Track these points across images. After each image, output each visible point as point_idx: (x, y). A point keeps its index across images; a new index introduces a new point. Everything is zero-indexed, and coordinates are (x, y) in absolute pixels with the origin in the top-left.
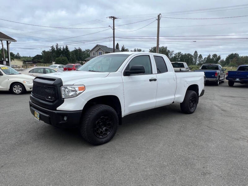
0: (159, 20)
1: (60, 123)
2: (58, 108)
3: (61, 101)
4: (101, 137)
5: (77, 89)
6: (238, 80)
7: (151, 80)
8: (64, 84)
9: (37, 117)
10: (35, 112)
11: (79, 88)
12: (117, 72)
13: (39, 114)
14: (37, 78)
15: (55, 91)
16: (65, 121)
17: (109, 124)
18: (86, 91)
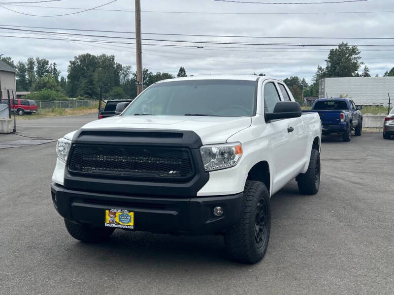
1: (208, 222)
2: (201, 193)
3: (205, 178)
4: (257, 245)
5: (234, 150)
7: (289, 131)
9: (118, 221)
10: (107, 212)
11: (236, 147)
12: (257, 115)
13: (132, 214)
14: (84, 133)
15: (189, 158)
16: (218, 217)
17: (262, 219)
18: (244, 155)
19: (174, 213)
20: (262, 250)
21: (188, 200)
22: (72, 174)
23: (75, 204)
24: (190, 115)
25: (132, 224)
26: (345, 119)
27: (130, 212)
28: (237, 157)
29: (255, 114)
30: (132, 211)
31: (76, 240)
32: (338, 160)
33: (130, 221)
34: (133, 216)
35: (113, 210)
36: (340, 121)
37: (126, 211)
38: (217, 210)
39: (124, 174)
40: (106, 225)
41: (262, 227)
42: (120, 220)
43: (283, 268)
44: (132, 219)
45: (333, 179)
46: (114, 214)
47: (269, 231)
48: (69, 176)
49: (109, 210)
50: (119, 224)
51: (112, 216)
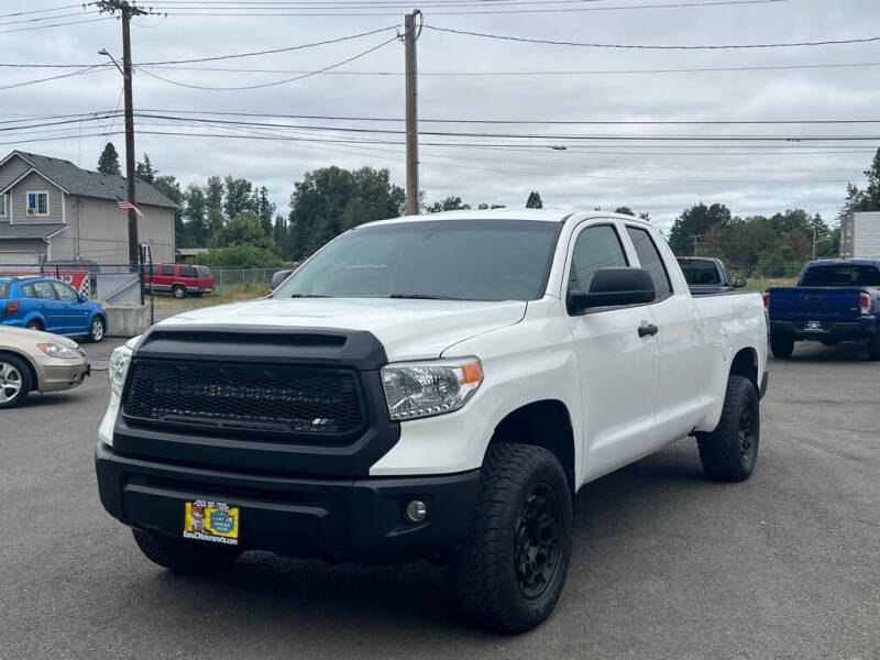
1: (392, 534)
2: (378, 468)
4: (528, 592)
5: (458, 373)
6: (814, 326)
7: (642, 333)
8: (392, 355)
9: (208, 526)
10: (189, 505)
12: (546, 298)
13: (235, 512)
14: (157, 335)
15: (355, 392)
16: (415, 523)
17: (546, 533)
18: (486, 385)
19: (319, 512)
20: (540, 604)
21: (348, 484)
22: (130, 423)
23: (131, 487)
24: (400, 297)
25: (234, 534)
26: (873, 308)
27: (231, 507)
28: (464, 389)
29: (541, 294)
30: (236, 507)
31: (159, 567)
32: (839, 403)
33: (231, 529)
34: (236, 518)
35: (200, 503)
36: (859, 312)
37: (223, 506)
38: (417, 509)
39: (224, 425)
40: (186, 535)
41: (544, 551)
42: (212, 526)
43: (583, 647)
44: (236, 524)
45: (805, 446)
46: (202, 510)
47: (566, 562)
48: (124, 426)
49: (193, 501)
50: (210, 533)
51: (197, 514)
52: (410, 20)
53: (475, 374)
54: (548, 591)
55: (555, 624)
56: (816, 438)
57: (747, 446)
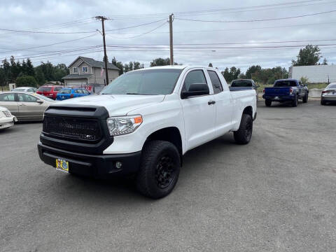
0: (171, 22)
1: (111, 172)
2: (106, 151)
3: (110, 141)
4: (163, 186)
5: (133, 121)
6: (277, 98)
7: (209, 103)
8: (111, 114)
9: (62, 167)
11: (135, 119)
12: (173, 94)
13: (67, 163)
14: (51, 107)
16: (118, 169)
17: (170, 168)
18: (144, 123)
19: (87, 164)
20: (166, 190)
21: (97, 156)
22: (45, 135)
23: (45, 154)
24: (130, 94)
25: (68, 170)
26: (293, 92)
28: (135, 125)
29: (172, 92)
30: (67, 161)
34: (68, 165)
35: (59, 160)
36: (289, 94)
37: (65, 161)
39: (64, 136)
40: (56, 169)
41: (169, 173)
44: (68, 167)
48: (43, 135)
49: (57, 159)
50: (62, 169)
51: (59, 163)
52: (171, 17)
53: (140, 120)
54: (170, 186)
55: (172, 195)
56: (272, 130)
57: (248, 134)
